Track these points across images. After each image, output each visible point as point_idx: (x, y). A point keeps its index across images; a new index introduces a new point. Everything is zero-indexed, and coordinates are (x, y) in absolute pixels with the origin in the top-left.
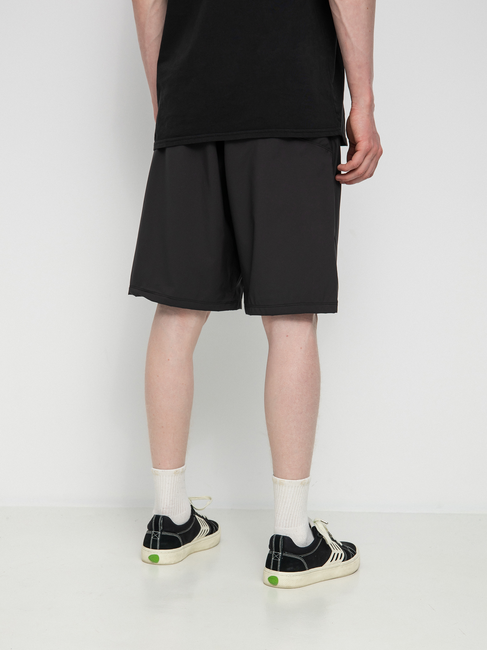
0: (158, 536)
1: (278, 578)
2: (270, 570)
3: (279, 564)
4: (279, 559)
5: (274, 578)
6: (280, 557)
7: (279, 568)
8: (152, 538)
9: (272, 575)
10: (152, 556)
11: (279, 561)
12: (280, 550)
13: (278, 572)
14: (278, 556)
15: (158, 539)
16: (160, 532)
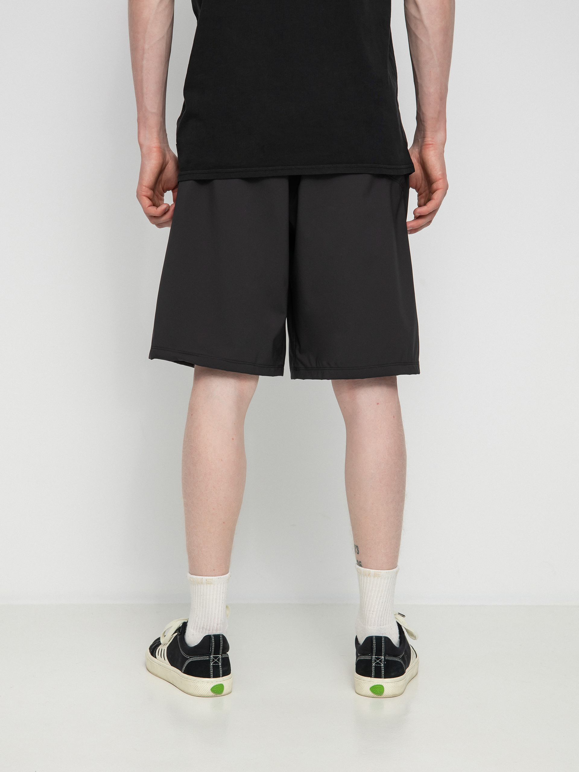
0: (218, 660)
1: (384, 686)
2: (371, 679)
3: (383, 670)
4: (382, 664)
5: (379, 687)
6: (383, 661)
7: (383, 674)
8: (211, 664)
9: (376, 684)
10: (216, 687)
11: (383, 667)
12: (383, 654)
13: (382, 679)
14: (381, 661)
15: (220, 664)
16: (220, 656)
